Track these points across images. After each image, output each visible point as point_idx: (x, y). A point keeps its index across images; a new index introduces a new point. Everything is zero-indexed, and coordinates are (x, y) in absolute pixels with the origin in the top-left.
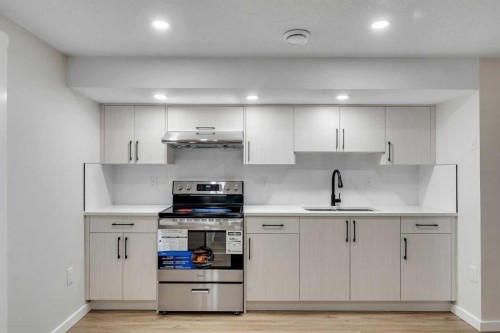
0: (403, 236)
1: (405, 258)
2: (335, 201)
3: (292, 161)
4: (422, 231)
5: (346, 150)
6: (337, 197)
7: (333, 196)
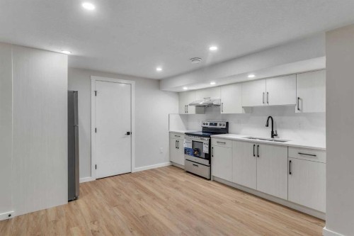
0: (289, 159)
1: (290, 173)
2: (273, 135)
3: (241, 111)
4: (301, 158)
5: (270, 104)
6: (275, 133)
7: (272, 132)
